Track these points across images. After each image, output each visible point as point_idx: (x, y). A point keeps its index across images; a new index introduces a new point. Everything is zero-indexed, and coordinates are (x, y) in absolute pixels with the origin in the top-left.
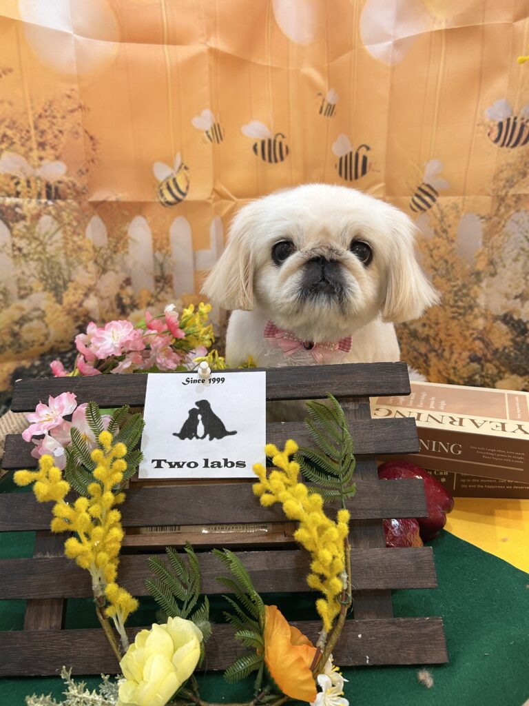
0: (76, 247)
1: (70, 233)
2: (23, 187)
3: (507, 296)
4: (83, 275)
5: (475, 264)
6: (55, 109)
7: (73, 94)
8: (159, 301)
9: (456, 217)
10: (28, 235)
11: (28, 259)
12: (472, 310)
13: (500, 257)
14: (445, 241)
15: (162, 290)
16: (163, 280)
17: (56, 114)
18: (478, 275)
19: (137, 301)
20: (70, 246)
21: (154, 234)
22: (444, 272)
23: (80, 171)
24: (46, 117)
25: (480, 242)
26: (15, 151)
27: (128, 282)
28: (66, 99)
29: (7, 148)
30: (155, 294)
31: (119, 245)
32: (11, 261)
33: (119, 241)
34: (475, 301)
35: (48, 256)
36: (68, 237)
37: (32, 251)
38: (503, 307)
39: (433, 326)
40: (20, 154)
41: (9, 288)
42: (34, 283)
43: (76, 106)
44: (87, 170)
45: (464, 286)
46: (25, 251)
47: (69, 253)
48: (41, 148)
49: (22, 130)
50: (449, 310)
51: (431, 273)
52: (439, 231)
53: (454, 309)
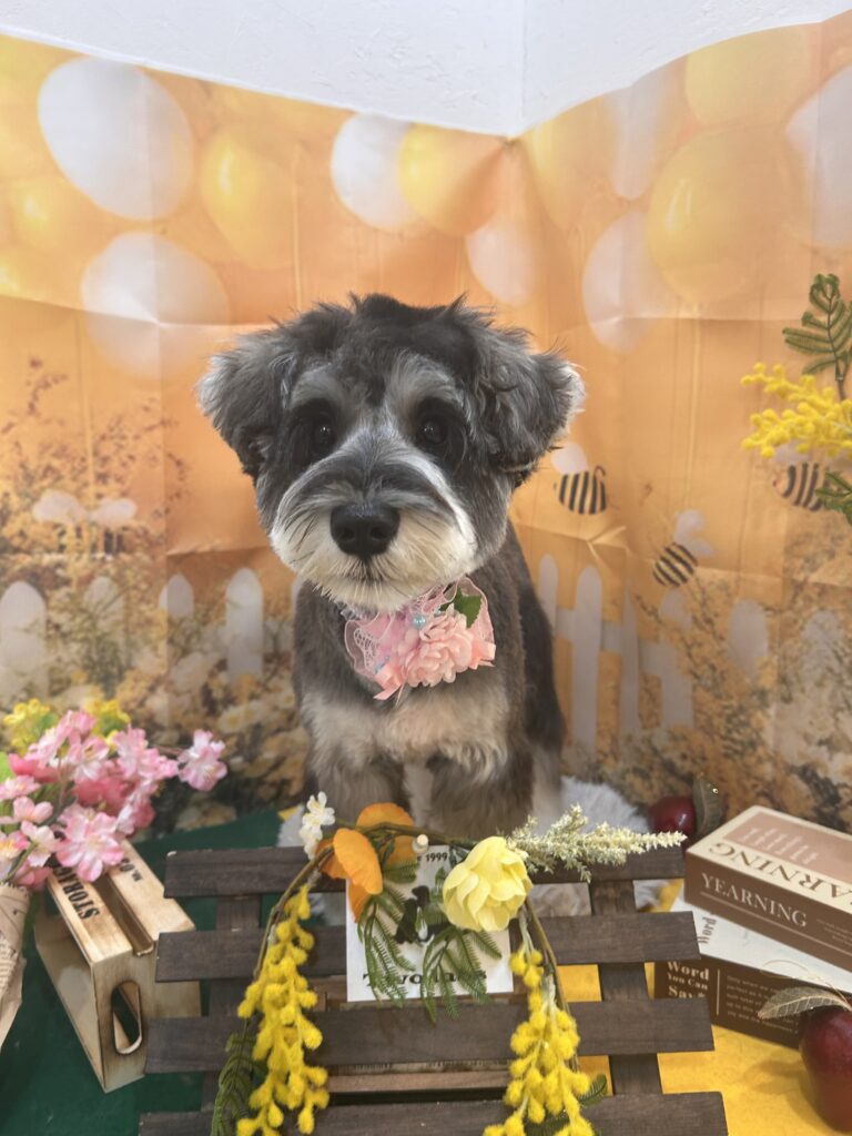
0: (142, 620)
1: (134, 600)
2: (70, 538)
3: (807, 737)
4: (150, 661)
5: (759, 677)
6: (125, 426)
7: (152, 405)
8: (268, 690)
9: (725, 602)
10: (71, 607)
11: (68, 640)
12: (755, 749)
13: (797, 675)
14: (711, 637)
15: (275, 673)
16: (277, 659)
17: (126, 432)
18: (762, 694)
19: (235, 694)
20: (134, 618)
21: (266, 593)
22: (709, 683)
23: (156, 512)
25: (765, 645)
26: (63, 488)
27: (222, 665)
28: (143, 412)
29: (51, 486)
30: (263, 681)
31: (211, 613)
32: (42, 644)
33: (210, 607)
34: (759, 737)
35: (99, 633)
36: (133, 606)
37: (76, 628)
38: (802, 755)
40: (68, 492)
41: (36, 682)
42: (78, 675)
43: (156, 421)
44: (167, 511)
45: (741, 709)
46: (65, 629)
47: (131, 629)
48: (100, 482)
49: (74, 459)
50: (720, 743)
51: (690, 681)
52: (701, 619)
53: (727, 743)
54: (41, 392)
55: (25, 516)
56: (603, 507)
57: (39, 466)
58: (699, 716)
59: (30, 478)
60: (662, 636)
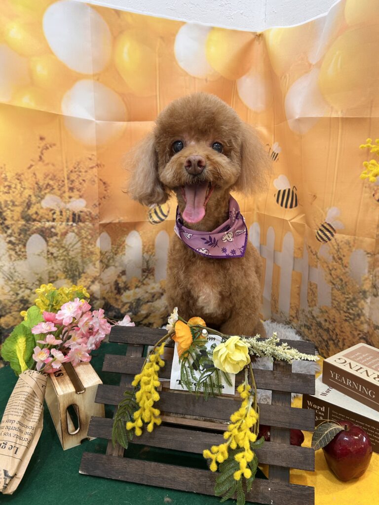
0: (89, 252)
1: (86, 243)
2: (57, 216)
4: (93, 270)
5: (363, 285)
6: (81, 167)
7: (93, 158)
8: (144, 284)
9: (348, 250)
10: (58, 245)
11: (57, 260)
12: (360, 318)
14: (341, 266)
15: (146, 277)
16: (148, 271)
17: (82, 170)
18: (364, 292)
19: (129, 285)
20: (85, 252)
21: (143, 242)
22: (340, 287)
23: (95, 204)
24: (75, 172)
25: (366, 271)
26: (54, 194)
27: (123, 273)
28: (89, 161)
29: (49, 192)
30: (141, 280)
31: (119, 250)
32: (46, 260)
33: (118, 246)
34: (362, 312)
35: (70, 257)
36: (85, 246)
37: (60, 255)
39: (332, 322)
40: (57, 195)
41: (43, 277)
42: (60, 274)
43: (94, 165)
44: (100, 204)
45: (354, 299)
46: (55, 255)
47: (84, 256)
48: (70, 191)
49: (59, 181)
50: (343, 314)
51: (331, 286)
52: (336, 258)
53: (347, 314)
54: (44, 151)
55: (38, 205)
56: (296, 205)
57: (44, 184)
58: (334, 301)
59: (40, 189)
60: (319, 265)
